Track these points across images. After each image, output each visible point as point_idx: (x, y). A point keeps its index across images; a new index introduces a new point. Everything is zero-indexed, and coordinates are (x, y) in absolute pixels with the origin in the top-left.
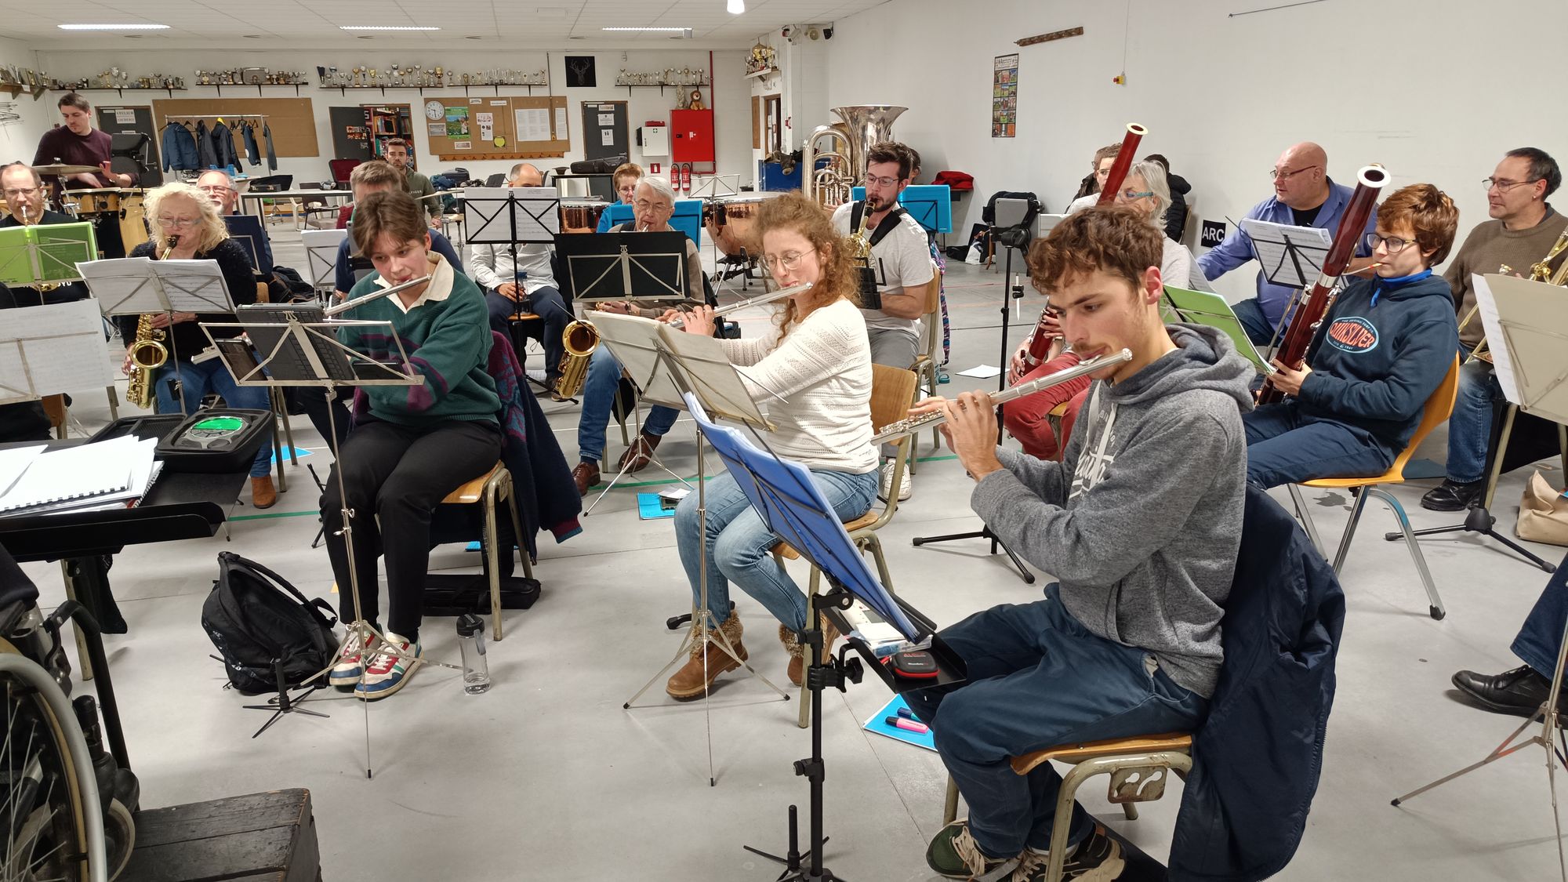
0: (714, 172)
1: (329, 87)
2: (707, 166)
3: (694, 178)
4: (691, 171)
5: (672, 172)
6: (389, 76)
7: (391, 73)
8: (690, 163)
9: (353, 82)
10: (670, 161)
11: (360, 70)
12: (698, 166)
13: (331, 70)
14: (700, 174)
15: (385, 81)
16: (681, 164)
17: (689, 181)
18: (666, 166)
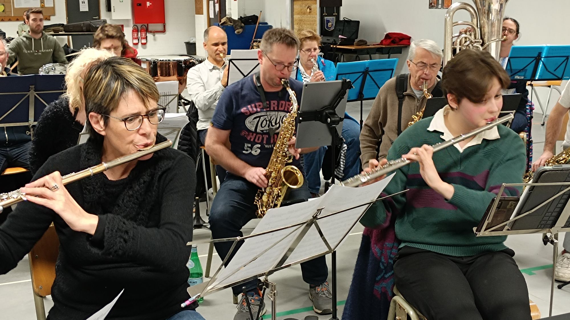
0: (164, 31)
2: (159, 27)
3: (149, 36)
4: (147, 30)
5: (133, 31)
8: (146, 25)
10: (131, 24)
12: (152, 27)
14: (154, 32)
16: (139, 25)
17: (146, 38)
18: (128, 26)
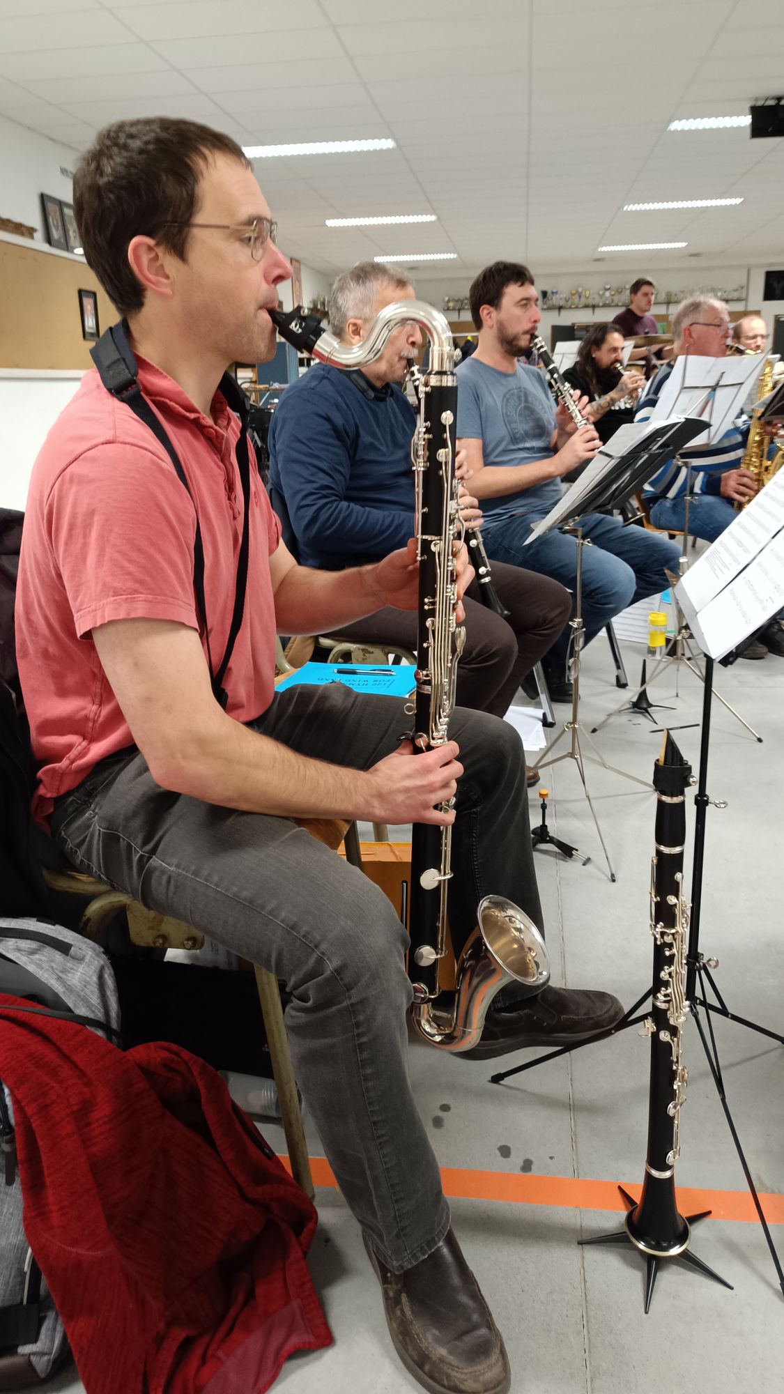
1: (550, 308)
6: (601, 296)
7: (604, 294)
9: (569, 303)
11: (577, 292)
13: (553, 293)
15: (597, 301)
